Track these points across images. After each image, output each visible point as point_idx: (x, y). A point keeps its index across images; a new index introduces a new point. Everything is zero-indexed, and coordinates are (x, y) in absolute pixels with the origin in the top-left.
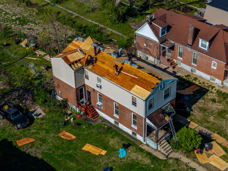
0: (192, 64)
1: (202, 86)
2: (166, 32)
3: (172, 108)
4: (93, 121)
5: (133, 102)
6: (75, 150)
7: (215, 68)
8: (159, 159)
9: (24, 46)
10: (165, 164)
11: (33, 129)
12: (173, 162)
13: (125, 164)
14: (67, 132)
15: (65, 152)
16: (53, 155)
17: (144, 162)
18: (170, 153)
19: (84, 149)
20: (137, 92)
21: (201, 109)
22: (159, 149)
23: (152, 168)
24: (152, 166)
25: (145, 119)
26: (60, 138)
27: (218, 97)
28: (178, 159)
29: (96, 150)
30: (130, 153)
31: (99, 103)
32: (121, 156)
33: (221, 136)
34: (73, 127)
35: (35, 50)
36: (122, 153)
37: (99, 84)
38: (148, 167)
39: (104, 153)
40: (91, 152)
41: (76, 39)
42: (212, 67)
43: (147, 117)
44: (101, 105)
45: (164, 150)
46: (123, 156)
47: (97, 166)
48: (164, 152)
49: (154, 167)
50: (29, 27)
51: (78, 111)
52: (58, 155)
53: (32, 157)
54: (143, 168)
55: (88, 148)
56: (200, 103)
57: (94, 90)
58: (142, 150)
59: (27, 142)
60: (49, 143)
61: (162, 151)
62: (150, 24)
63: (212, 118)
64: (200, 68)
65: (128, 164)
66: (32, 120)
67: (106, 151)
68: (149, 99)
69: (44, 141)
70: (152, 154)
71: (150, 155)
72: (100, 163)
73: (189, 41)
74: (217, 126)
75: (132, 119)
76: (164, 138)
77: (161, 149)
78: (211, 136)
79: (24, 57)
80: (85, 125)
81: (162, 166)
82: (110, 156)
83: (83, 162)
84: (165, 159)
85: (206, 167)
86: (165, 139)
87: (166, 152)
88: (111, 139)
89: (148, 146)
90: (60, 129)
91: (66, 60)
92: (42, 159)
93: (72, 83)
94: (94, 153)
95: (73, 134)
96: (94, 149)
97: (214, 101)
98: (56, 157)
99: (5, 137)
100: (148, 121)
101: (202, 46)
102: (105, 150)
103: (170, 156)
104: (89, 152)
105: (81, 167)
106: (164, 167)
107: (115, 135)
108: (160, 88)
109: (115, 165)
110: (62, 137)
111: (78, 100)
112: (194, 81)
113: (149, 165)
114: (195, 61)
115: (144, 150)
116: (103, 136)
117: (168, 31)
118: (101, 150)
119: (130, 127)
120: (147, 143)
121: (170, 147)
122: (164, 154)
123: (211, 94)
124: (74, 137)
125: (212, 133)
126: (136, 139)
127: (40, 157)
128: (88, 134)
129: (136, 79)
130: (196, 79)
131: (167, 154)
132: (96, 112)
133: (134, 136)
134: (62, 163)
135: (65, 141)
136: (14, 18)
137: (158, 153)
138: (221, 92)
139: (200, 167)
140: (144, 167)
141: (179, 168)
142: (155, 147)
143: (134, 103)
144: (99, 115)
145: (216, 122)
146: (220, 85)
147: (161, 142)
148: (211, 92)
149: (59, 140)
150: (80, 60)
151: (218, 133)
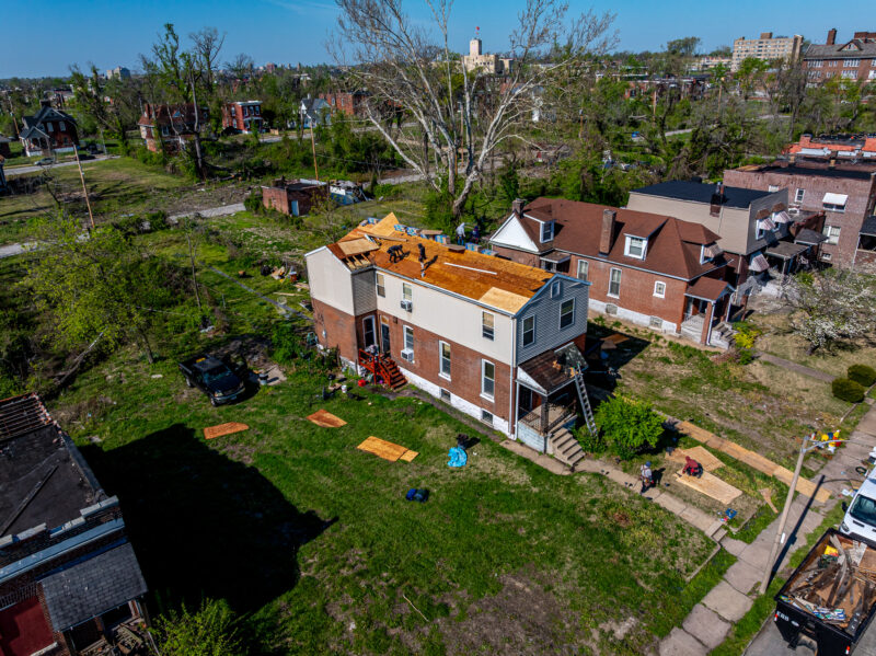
0: (609, 295)
1: (635, 335)
2: (552, 235)
3: (580, 354)
4: (391, 393)
5: (485, 329)
6: (339, 449)
7: (662, 296)
8: (551, 474)
9: (277, 278)
10: (568, 485)
11: (250, 406)
12: (589, 481)
13: (463, 484)
14: (328, 411)
15: (314, 452)
16: (282, 459)
17: (513, 479)
18: (579, 461)
19: (361, 447)
20: (494, 301)
21: (639, 376)
22: (550, 451)
23: (536, 494)
24: (535, 490)
25: (516, 370)
26: (308, 425)
27: (674, 353)
28: (602, 475)
29: (391, 450)
30: (477, 459)
31: (407, 351)
32: (454, 465)
33: (701, 426)
34: (344, 403)
35: (295, 283)
36: (457, 458)
37: (406, 301)
38: (524, 492)
39: (410, 456)
40: (378, 453)
41: (365, 222)
42: (655, 294)
43: (520, 365)
44: (411, 354)
45: (564, 453)
46: (459, 465)
47: (390, 486)
48: (564, 458)
49: (540, 492)
50: (294, 254)
51: (359, 373)
52: (294, 460)
53: (231, 462)
54: (511, 494)
55: (373, 445)
56: (636, 364)
57: (396, 320)
58: (505, 453)
59: (228, 432)
60: (279, 434)
61: (559, 454)
62: (520, 217)
63: (669, 392)
64: (626, 303)
65: (471, 483)
66: (252, 389)
67: (417, 454)
68: (527, 317)
69: (268, 429)
70: (532, 463)
71: (527, 464)
72: (398, 480)
73: (602, 245)
74: (687, 408)
75: (483, 376)
76: (562, 423)
77: (554, 449)
78: (677, 426)
79: (271, 292)
80: (372, 399)
81: (562, 491)
82: (426, 464)
83: (356, 477)
84: (567, 473)
85: (679, 496)
86: (565, 426)
87: (569, 458)
88: (430, 428)
89: (522, 444)
90: (313, 407)
91: (337, 251)
92: (252, 467)
93: (346, 305)
94: (385, 457)
95: (340, 417)
96: (386, 448)
97: (666, 361)
98: (289, 463)
99: (182, 421)
100: (523, 375)
101: (630, 252)
102: (415, 450)
103: (580, 467)
104: (373, 455)
105: (347, 487)
106: (567, 493)
107: (440, 420)
108: (553, 293)
109: (437, 485)
110: (315, 421)
111: (360, 345)
112: (614, 328)
113: (525, 486)
114: (615, 288)
115: (512, 452)
116: (412, 423)
117: (556, 234)
118: (403, 449)
119: (476, 400)
120: (520, 437)
121: (579, 447)
122: (564, 464)
123: (657, 350)
124: (342, 422)
125: (676, 420)
126: (491, 430)
127: (249, 462)
128: (378, 417)
129: (492, 276)
130: (618, 324)
131: (571, 463)
132: (401, 375)
133: (486, 422)
134: (301, 479)
135: (319, 430)
136: (270, 242)
137: (549, 459)
138: (678, 345)
139: (663, 495)
140: (513, 491)
141: (609, 495)
142: (539, 446)
143: (488, 333)
144: (406, 382)
145: (681, 399)
146: (674, 334)
147: (554, 432)
148: (657, 346)
149: (305, 427)
150: (367, 254)
151: (692, 421)
